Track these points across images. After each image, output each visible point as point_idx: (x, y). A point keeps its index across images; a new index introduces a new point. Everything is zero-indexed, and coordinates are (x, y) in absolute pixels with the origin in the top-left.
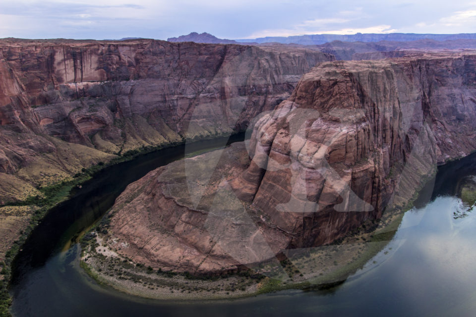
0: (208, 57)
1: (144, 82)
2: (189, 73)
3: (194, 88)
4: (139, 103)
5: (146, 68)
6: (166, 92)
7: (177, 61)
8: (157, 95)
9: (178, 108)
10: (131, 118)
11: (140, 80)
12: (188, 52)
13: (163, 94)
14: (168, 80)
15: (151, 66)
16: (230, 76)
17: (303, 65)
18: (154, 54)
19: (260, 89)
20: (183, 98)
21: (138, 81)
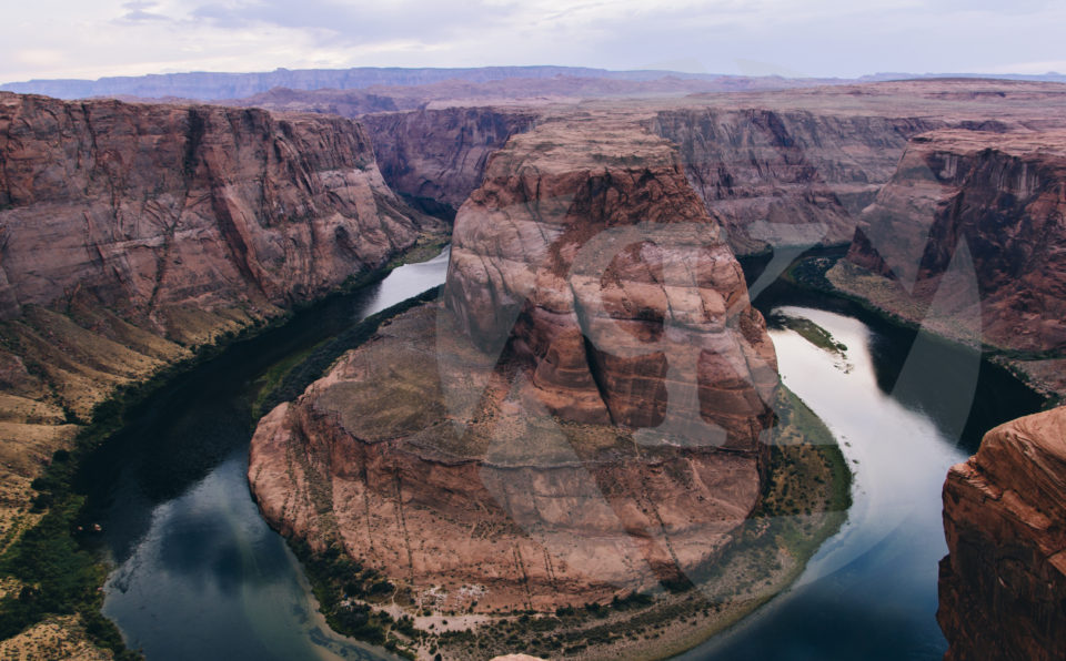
0: (160, 140)
1: (31, 214)
2: (129, 182)
3: (155, 219)
4: (31, 273)
5: (27, 175)
6: (98, 237)
7: (90, 153)
8: (76, 247)
9: (134, 275)
10: (24, 318)
11: (16, 210)
12: (113, 128)
13: (89, 242)
14: (89, 204)
15: (40, 167)
16: (231, 183)
17: (339, 148)
18: (40, 135)
19: (292, 208)
20: (136, 247)
21: (11, 212)
